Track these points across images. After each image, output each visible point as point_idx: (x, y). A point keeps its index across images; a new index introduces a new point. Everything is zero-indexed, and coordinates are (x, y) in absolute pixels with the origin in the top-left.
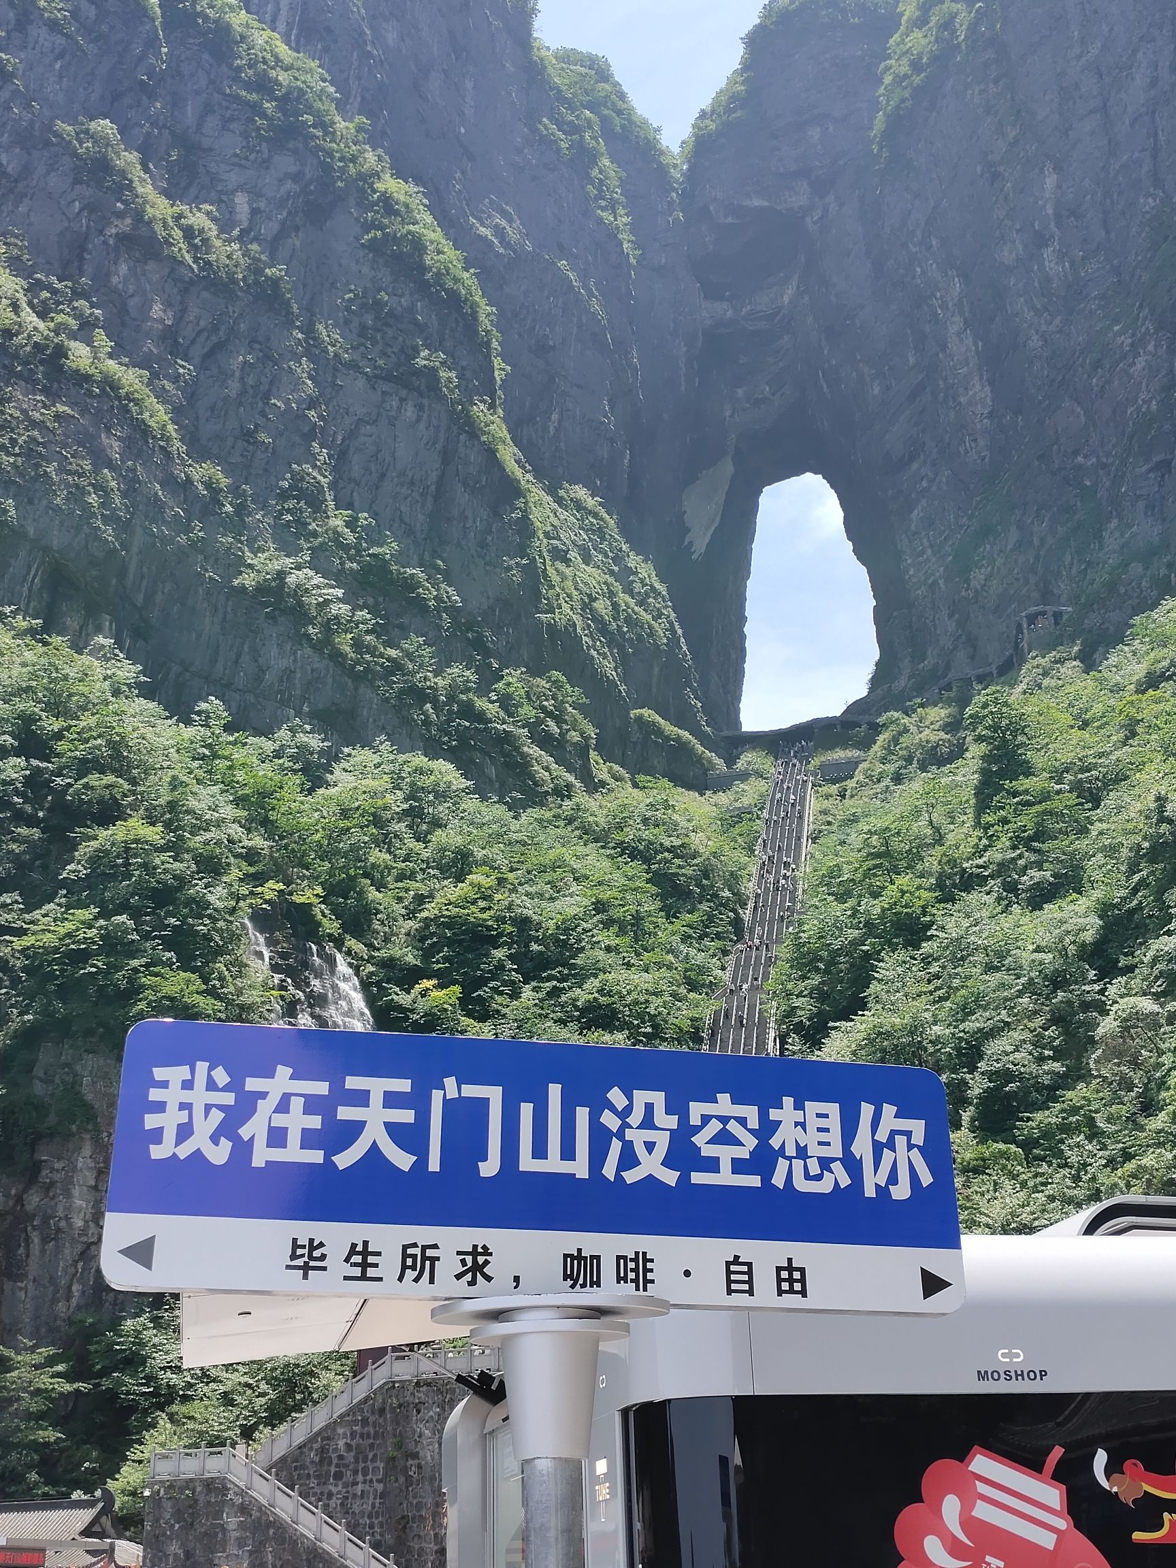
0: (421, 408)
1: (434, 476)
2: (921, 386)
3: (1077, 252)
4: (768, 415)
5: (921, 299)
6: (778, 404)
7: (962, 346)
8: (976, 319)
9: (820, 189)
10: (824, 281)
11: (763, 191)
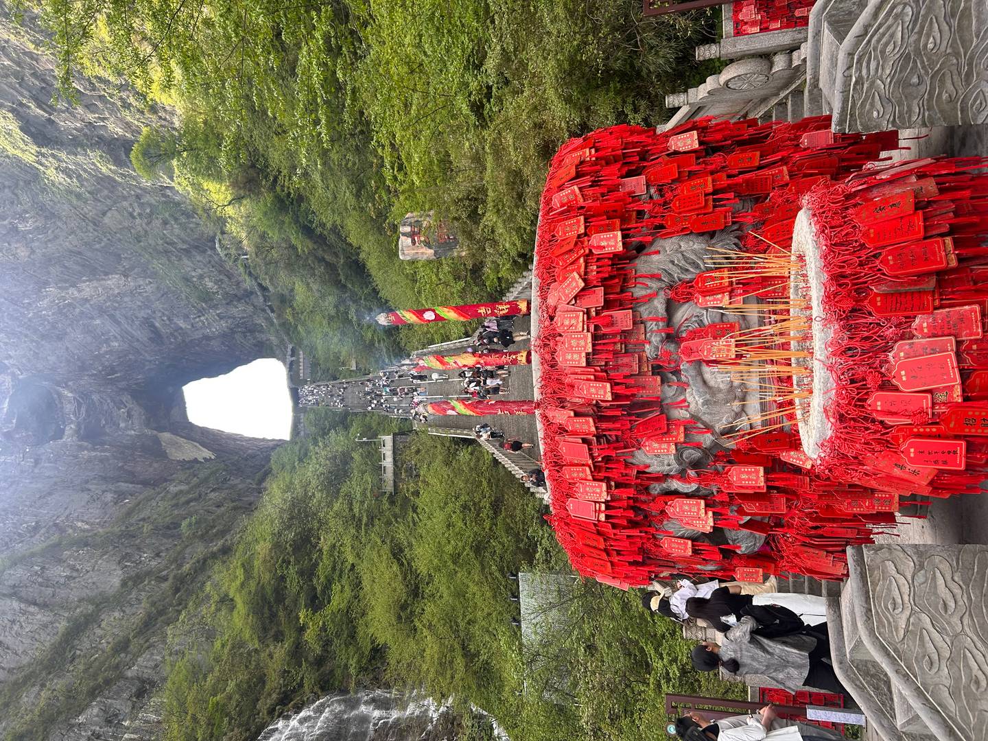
2: (112, 317)
3: (19, 208)
4: (137, 411)
5: (60, 311)
6: (131, 404)
7: (88, 289)
8: (70, 279)
9: (2, 368)
10: (54, 369)
11: (1, 401)
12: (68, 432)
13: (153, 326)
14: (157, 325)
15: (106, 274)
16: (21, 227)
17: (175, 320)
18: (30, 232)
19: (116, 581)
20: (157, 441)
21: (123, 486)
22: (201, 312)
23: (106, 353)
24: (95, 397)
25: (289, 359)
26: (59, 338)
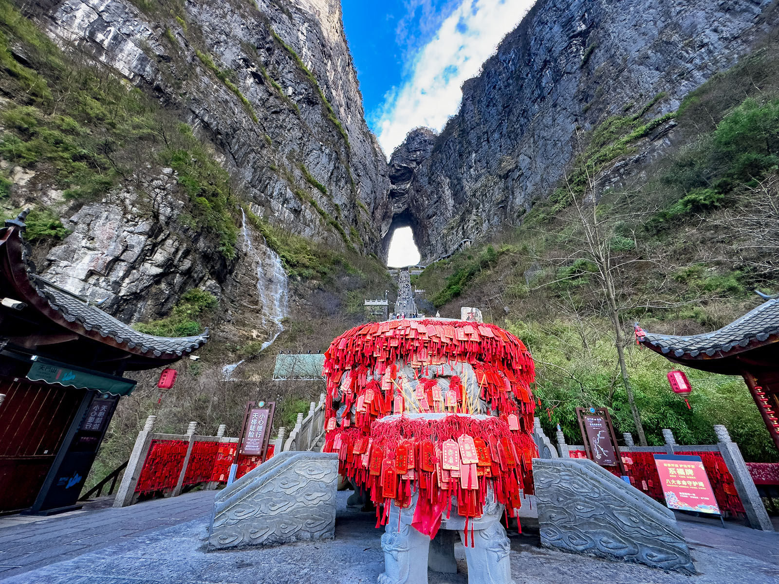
1: (331, 168)
2: (437, 201)
3: (479, 169)
4: (401, 210)
5: (439, 183)
6: (403, 208)
7: (448, 192)
8: (452, 186)
9: (418, 164)
10: (417, 181)
11: (406, 163)
12: (394, 186)
13: (434, 216)
15: (454, 199)
16: (472, 170)
17: (436, 224)
18: (470, 173)
19: (337, 202)
20: (389, 217)
21: (372, 205)
23: (423, 200)
24: (407, 195)
25: (420, 267)
26: (429, 183)
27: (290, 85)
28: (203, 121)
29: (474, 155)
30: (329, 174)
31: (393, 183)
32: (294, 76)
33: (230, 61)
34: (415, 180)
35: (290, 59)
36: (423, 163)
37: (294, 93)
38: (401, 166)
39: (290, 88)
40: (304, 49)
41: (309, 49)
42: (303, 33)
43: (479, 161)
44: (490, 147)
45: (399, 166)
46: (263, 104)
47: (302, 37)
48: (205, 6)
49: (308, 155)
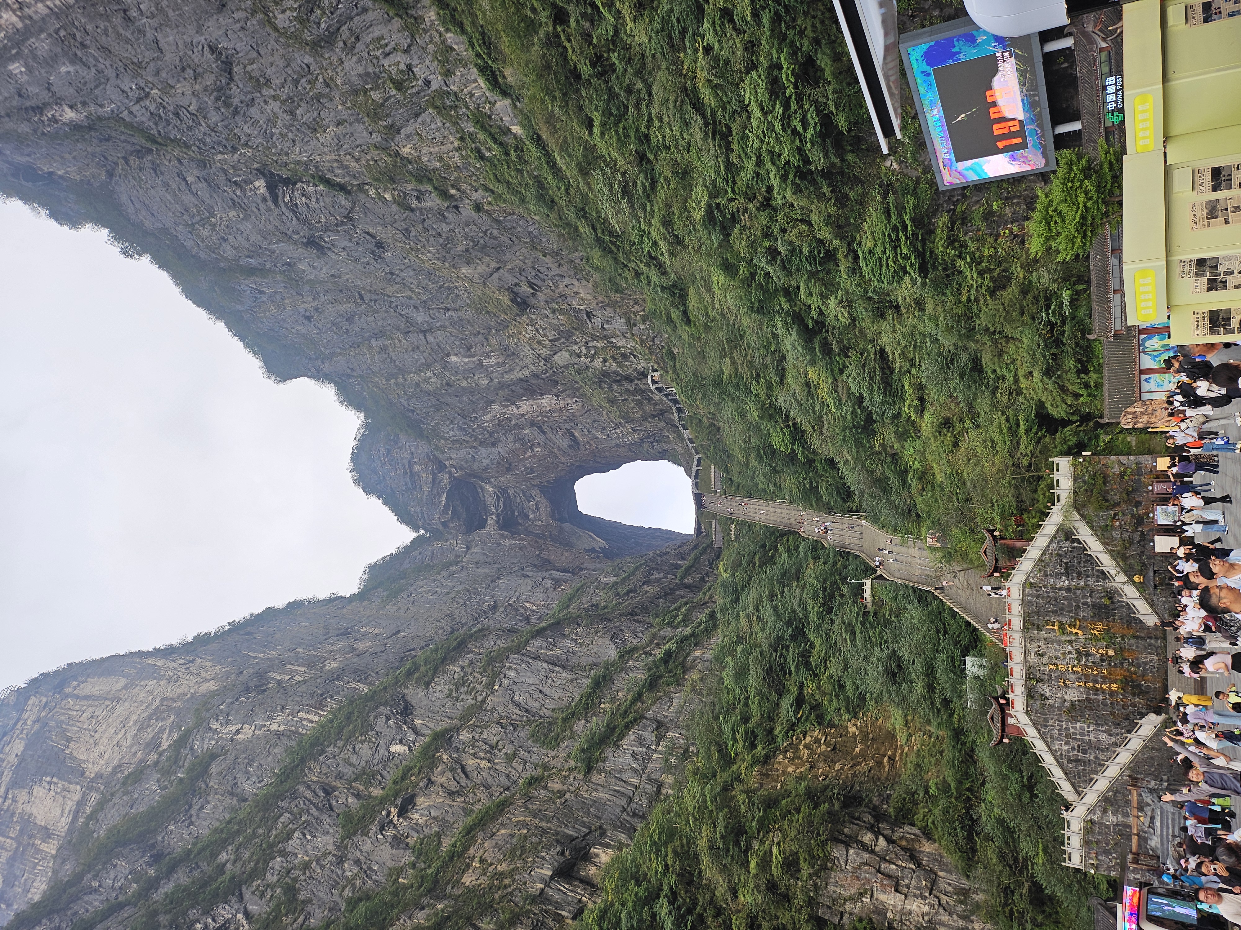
0: (510, 668)
1: (545, 665)
2: (540, 428)
4: (544, 504)
5: (499, 425)
6: (539, 498)
7: (525, 407)
8: (512, 399)
9: (442, 467)
10: (486, 469)
11: (440, 495)
13: (573, 435)
14: (576, 434)
15: (542, 395)
16: (486, 362)
17: (594, 432)
18: (492, 366)
19: (613, 653)
20: (561, 532)
21: (555, 573)
22: (617, 426)
23: (530, 457)
24: (510, 492)
25: (695, 468)
26: (494, 445)
27: (388, 748)
28: (552, 878)
29: (453, 359)
30: (557, 669)
31: (482, 525)
32: (362, 742)
33: (394, 851)
34: (481, 476)
35: (323, 752)
36: (441, 456)
37: (401, 742)
38: (447, 507)
39: (394, 749)
40: (274, 727)
41: (271, 718)
42: (238, 732)
43: (469, 349)
44: (443, 327)
45: (445, 511)
46: (458, 793)
47: (247, 732)
48: (301, 897)
49: (527, 711)
